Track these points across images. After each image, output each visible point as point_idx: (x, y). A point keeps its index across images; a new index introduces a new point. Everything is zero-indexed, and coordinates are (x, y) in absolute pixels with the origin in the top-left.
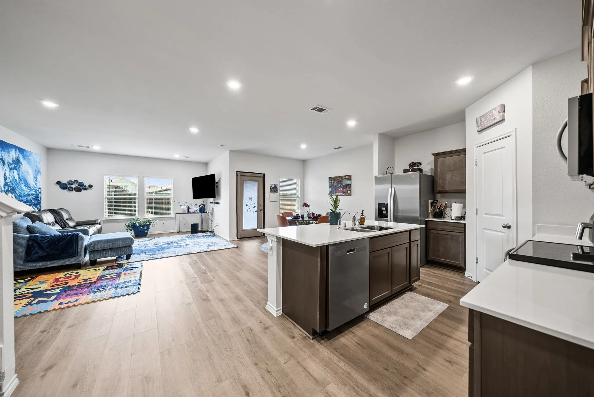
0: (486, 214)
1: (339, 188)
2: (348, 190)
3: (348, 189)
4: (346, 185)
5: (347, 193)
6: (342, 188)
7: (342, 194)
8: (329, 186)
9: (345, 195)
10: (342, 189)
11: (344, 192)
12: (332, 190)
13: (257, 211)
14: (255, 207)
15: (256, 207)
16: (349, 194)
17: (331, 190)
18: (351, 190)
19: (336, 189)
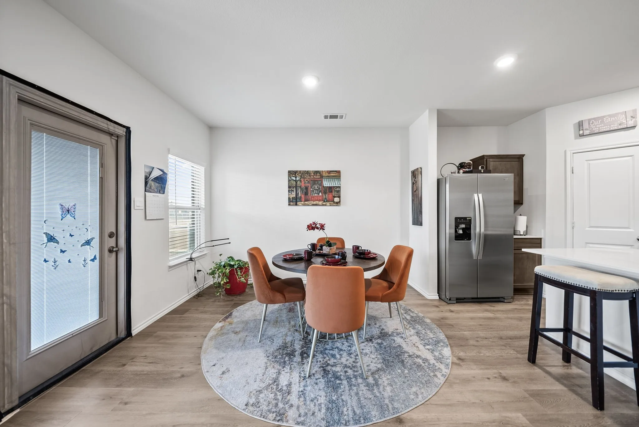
0: (591, 227)
1: (314, 191)
2: (335, 197)
3: (334, 193)
4: (330, 188)
5: (332, 201)
6: (320, 191)
7: (320, 203)
8: (289, 187)
9: (328, 204)
10: (320, 194)
11: (326, 199)
12: (297, 194)
13: (98, 257)
14: (88, 243)
15: (96, 243)
16: (337, 203)
17: (295, 196)
18: (339, 197)
19: (306, 194)
